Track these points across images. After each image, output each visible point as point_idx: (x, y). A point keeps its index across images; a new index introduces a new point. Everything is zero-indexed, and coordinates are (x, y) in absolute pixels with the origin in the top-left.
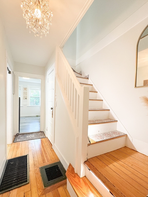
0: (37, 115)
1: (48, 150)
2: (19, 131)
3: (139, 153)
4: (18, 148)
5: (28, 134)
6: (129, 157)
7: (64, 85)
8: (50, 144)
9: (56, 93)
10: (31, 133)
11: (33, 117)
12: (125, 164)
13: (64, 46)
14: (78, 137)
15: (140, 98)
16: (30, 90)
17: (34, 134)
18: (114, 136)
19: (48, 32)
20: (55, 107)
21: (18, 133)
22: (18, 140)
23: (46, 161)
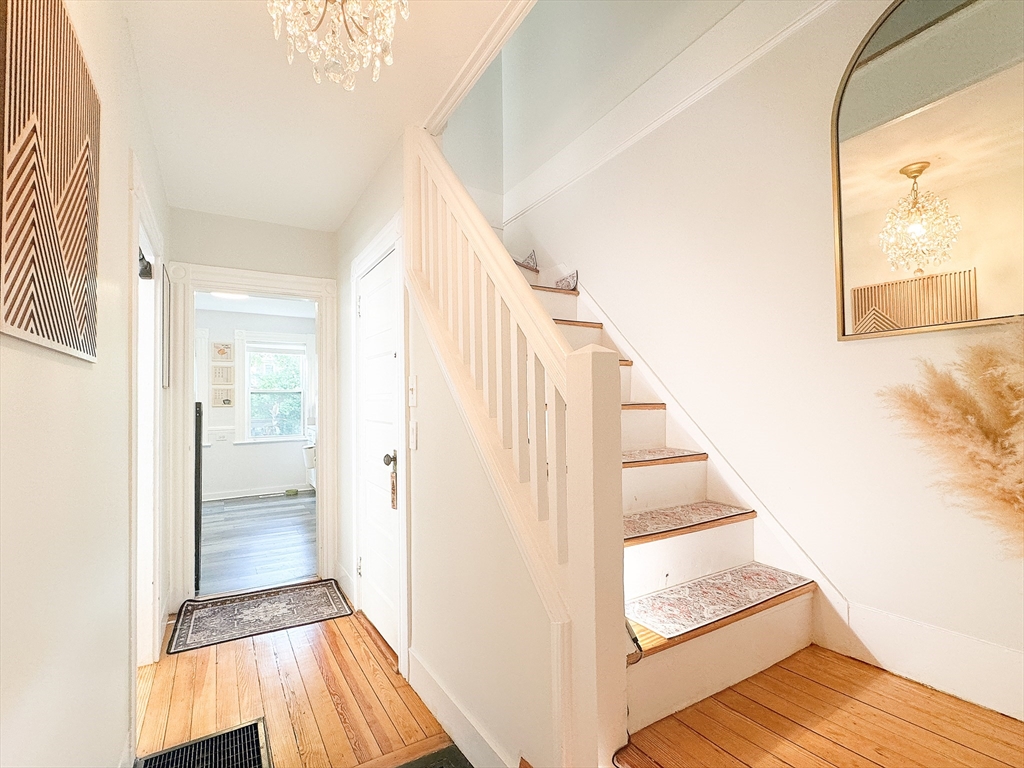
0: (292, 487)
1: (377, 685)
2: (197, 588)
3: (894, 679)
4: (195, 684)
5: (251, 598)
6: (848, 705)
7: (461, 335)
8: (383, 648)
9: (412, 379)
10: (268, 595)
11: (267, 498)
12: (840, 750)
13: (446, 125)
14: (570, 624)
15: (878, 395)
16: (247, 354)
17: (282, 596)
18: (755, 595)
19: (389, 60)
20: (408, 450)
21: (192, 597)
22: (192, 639)
23: (375, 750)
